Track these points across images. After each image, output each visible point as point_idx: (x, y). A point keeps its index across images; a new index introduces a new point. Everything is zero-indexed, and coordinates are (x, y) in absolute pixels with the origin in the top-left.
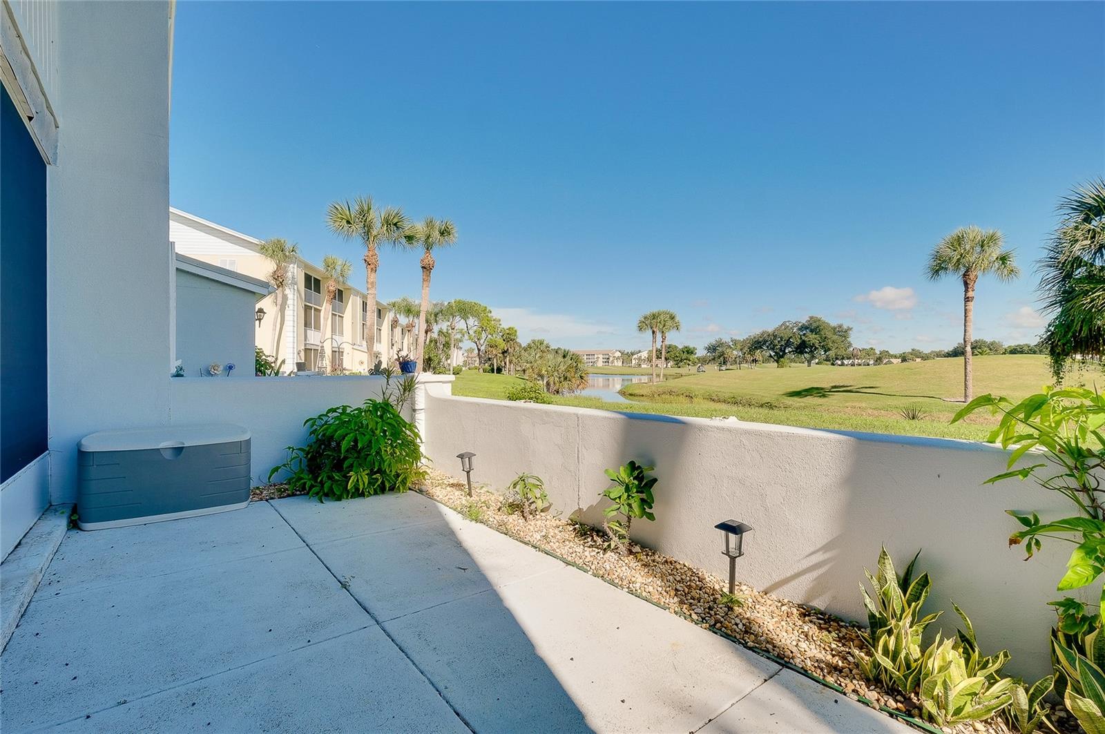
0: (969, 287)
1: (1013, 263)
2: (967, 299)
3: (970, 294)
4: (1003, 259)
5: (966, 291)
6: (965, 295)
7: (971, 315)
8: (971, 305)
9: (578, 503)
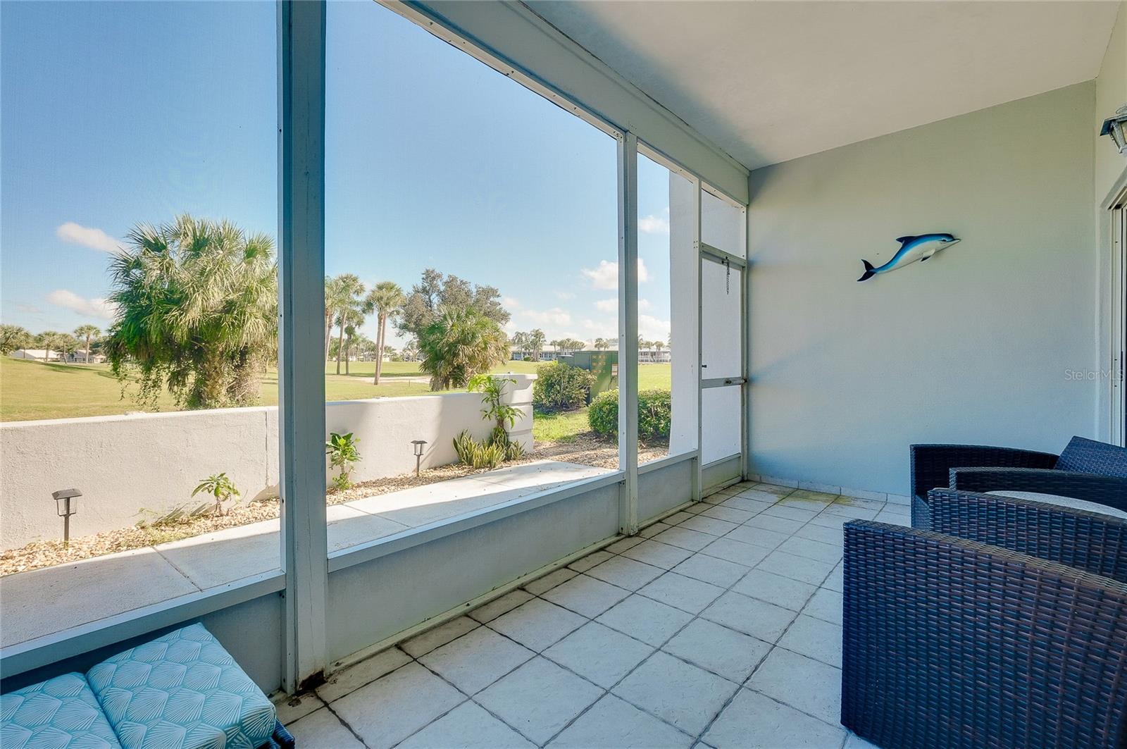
9: (266, 484)
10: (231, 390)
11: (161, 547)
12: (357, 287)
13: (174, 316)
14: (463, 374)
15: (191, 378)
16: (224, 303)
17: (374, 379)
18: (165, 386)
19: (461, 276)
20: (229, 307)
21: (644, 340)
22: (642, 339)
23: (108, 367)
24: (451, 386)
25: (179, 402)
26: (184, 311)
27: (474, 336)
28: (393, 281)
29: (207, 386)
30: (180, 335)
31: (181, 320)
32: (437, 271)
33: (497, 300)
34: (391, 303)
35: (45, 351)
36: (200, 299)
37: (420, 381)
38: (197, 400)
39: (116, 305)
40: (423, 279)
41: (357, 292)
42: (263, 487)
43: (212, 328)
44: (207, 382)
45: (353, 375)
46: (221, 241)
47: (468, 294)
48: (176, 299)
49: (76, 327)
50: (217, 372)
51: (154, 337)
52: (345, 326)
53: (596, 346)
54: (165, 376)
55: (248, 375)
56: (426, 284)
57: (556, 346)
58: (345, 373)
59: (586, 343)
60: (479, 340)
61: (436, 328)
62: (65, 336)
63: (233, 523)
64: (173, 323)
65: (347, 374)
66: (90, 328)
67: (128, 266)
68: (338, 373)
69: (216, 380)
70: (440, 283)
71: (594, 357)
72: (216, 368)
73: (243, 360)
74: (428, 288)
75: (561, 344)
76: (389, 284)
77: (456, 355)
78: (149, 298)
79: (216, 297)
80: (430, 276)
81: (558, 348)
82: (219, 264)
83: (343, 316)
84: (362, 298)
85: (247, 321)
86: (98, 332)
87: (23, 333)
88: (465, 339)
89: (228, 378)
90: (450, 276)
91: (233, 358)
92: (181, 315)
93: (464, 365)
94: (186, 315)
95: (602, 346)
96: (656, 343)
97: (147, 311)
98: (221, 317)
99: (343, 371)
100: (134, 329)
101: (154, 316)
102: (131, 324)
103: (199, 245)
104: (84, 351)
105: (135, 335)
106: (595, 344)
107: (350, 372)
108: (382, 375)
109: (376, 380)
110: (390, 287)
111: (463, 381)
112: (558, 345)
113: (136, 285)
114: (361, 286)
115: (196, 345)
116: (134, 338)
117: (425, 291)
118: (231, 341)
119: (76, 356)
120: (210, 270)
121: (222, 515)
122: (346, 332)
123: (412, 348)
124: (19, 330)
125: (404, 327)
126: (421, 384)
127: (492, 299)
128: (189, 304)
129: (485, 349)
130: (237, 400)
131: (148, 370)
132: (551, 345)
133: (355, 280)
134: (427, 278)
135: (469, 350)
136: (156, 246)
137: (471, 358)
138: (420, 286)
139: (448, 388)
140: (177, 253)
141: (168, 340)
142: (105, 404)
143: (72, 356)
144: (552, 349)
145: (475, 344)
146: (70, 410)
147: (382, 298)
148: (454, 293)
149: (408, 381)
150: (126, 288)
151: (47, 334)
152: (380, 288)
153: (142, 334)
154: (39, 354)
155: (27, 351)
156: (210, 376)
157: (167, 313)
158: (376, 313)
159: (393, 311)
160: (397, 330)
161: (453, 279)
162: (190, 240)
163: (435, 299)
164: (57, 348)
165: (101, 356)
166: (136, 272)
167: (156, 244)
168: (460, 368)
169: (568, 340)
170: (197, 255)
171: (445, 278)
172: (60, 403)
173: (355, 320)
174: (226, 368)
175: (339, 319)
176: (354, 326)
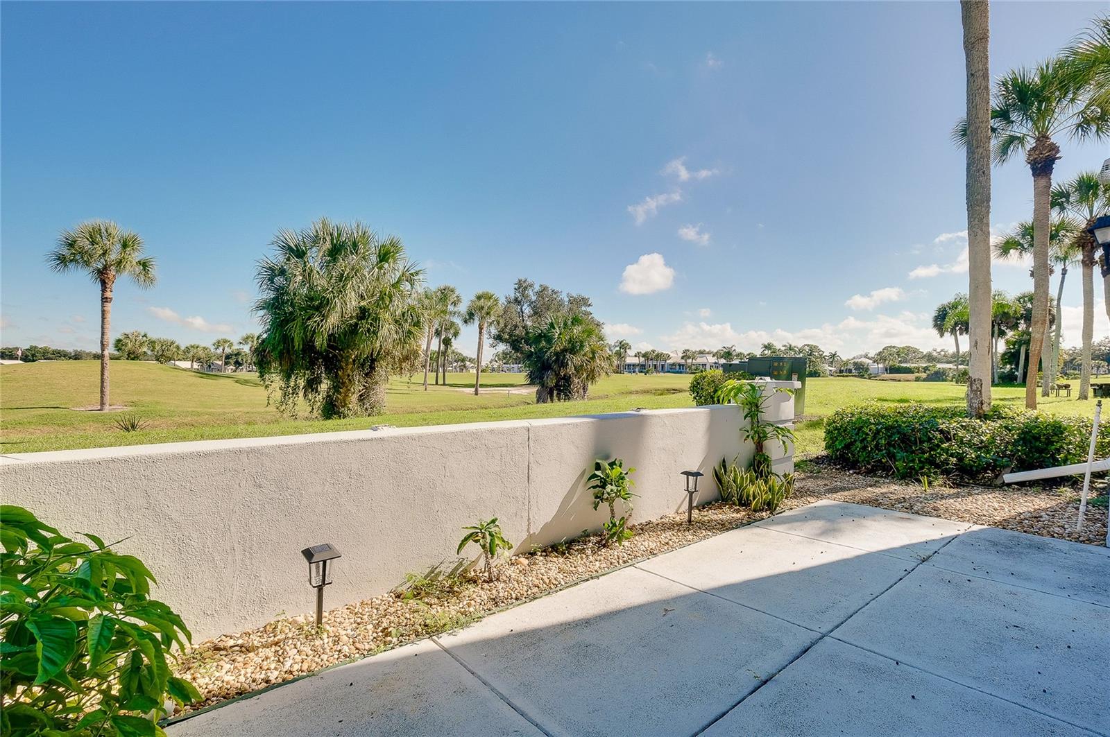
0: (108, 286)
1: (153, 272)
2: (105, 300)
3: (108, 294)
4: (144, 265)
5: (104, 290)
6: (103, 295)
7: (109, 317)
8: (109, 306)
9: (528, 531)
10: (361, 399)
11: (446, 640)
12: (453, 298)
13: (316, 321)
14: (570, 385)
15: (324, 386)
16: (358, 311)
17: (474, 389)
18: (301, 394)
19: (552, 286)
20: (363, 313)
21: (737, 350)
22: (735, 350)
23: (255, 376)
24: (555, 398)
25: (313, 409)
26: (324, 317)
27: (582, 346)
28: (491, 291)
29: (340, 393)
30: (320, 342)
31: (322, 326)
32: (530, 281)
33: (589, 309)
34: (492, 312)
35: (190, 362)
36: (338, 304)
37: (517, 392)
38: (331, 410)
39: (262, 312)
40: (515, 289)
41: (454, 304)
42: (525, 535)
43: (350, 333)
44: (341, 390)
45: (451, 385)
46: (355, 245)
47: (561, 304)
48: (318, 305)
49: (214, 341)
50: (350, 380)
51: (298, 344)
52: (443, 337)
53: (682, 358)
54: (302, 383)
55: (377, 383)
56: (518, 295)
57: (641, 358)
58: (442, 383)
59: (672, 355)
60: (587, 349)
61: (542, 337)
62: (205, 349)
63: (514, 596)
64: (314, 330)
65: (444, 384)
66: (225, 341)
67: (273, 273)
68: (437, 383)
69: (349, 388)
70: (531, 293)
71: (776, 364)
72: (349, 376)
73: (372, 368)
74: (519, 299)
75: (645, 355)
76: (487, 294)
77: (563, 365)
78: (292, 305)
79: (352, 303)
80: (522, 287)
81: (642, 359)
82: (354, 269)
83: (442, 328)
84: (463, 308)
85: (382, 327)
86: (232, 344)
87: (175, 345)
88: (573, 348)
89: (357, 387)
90: (541, 286)
91: (363, 365)
92: (322, 321)
93: (570, 375)
94: (326, 321)
95: (689, 358)
96: (748, 355)
97: (289, 319)
98: (356, 324)
99: (441, 381)
100: (279, 335)
101: (298, 322)
102: (276, 330)
103: (336, 251)
104: (220, 363)
105: (279, 342)
106: (681, 355)
107: (446, 383)
108: (482, 386)
109: (476, 390)
110: (489, 297)
111: (570, 392)
112: (643, 357)
113: (281, 291)
114: (457, 297)
115: (331, 353)
116: (278, 345)
117: (517, 301)
118: (364, 348)
119: (212, 367)
120: (348, 274)
121: (491, 581)
122: (444, 344)
123: (499, 359)
124: (172, 343)
125: (499, 338)
126: (518, 394)
127: (583, 308)
128: (329, 310)
129: (593, 358)
130: (366, 408)
131: (288, 377)
132: (636, 356)
133: (452, 291)
134: (519, 288)
135: (577, 359)
136: (298, 253)
137: (578, 369)
138: (512, 296)
139: (552, 400)
140: (315, 259)
141: (309, 346)
142: (246, 410)
143: (210, 366)
144: (636, 360)
145: (583, 353)
146: (219, 415)
147: (482, 308)
148: (545, 302)
149: (507, 392)
150: (272, 295)
151: (192, 347)
152: (479, 298)
153: (286, 339)
154: (186, 365)
155: (177, 363)
156: (343, 383)
157: (309, 319)
158: (477, 323)
159: (493, 321)
160: (491, 341)
161: (545, 289)
162: (328, 245)
163: (527, 310)
164: (199, 360)
165: (232, 367)
166: (279, 280)
167: (298, 250)
168: (567, 379)
169: (653, 351)
170: (335, 260)
171: (537, 288)
172: (210, 408)
173: (452, 331)
174: (357, 377)
175: (437, 330)
176: (451, 337)
